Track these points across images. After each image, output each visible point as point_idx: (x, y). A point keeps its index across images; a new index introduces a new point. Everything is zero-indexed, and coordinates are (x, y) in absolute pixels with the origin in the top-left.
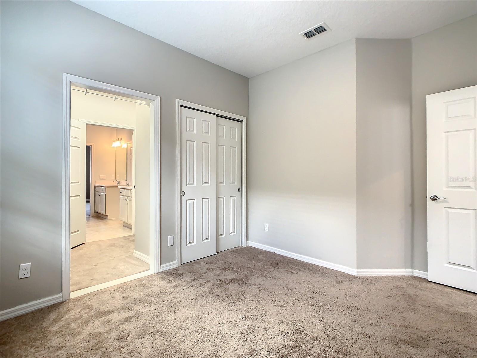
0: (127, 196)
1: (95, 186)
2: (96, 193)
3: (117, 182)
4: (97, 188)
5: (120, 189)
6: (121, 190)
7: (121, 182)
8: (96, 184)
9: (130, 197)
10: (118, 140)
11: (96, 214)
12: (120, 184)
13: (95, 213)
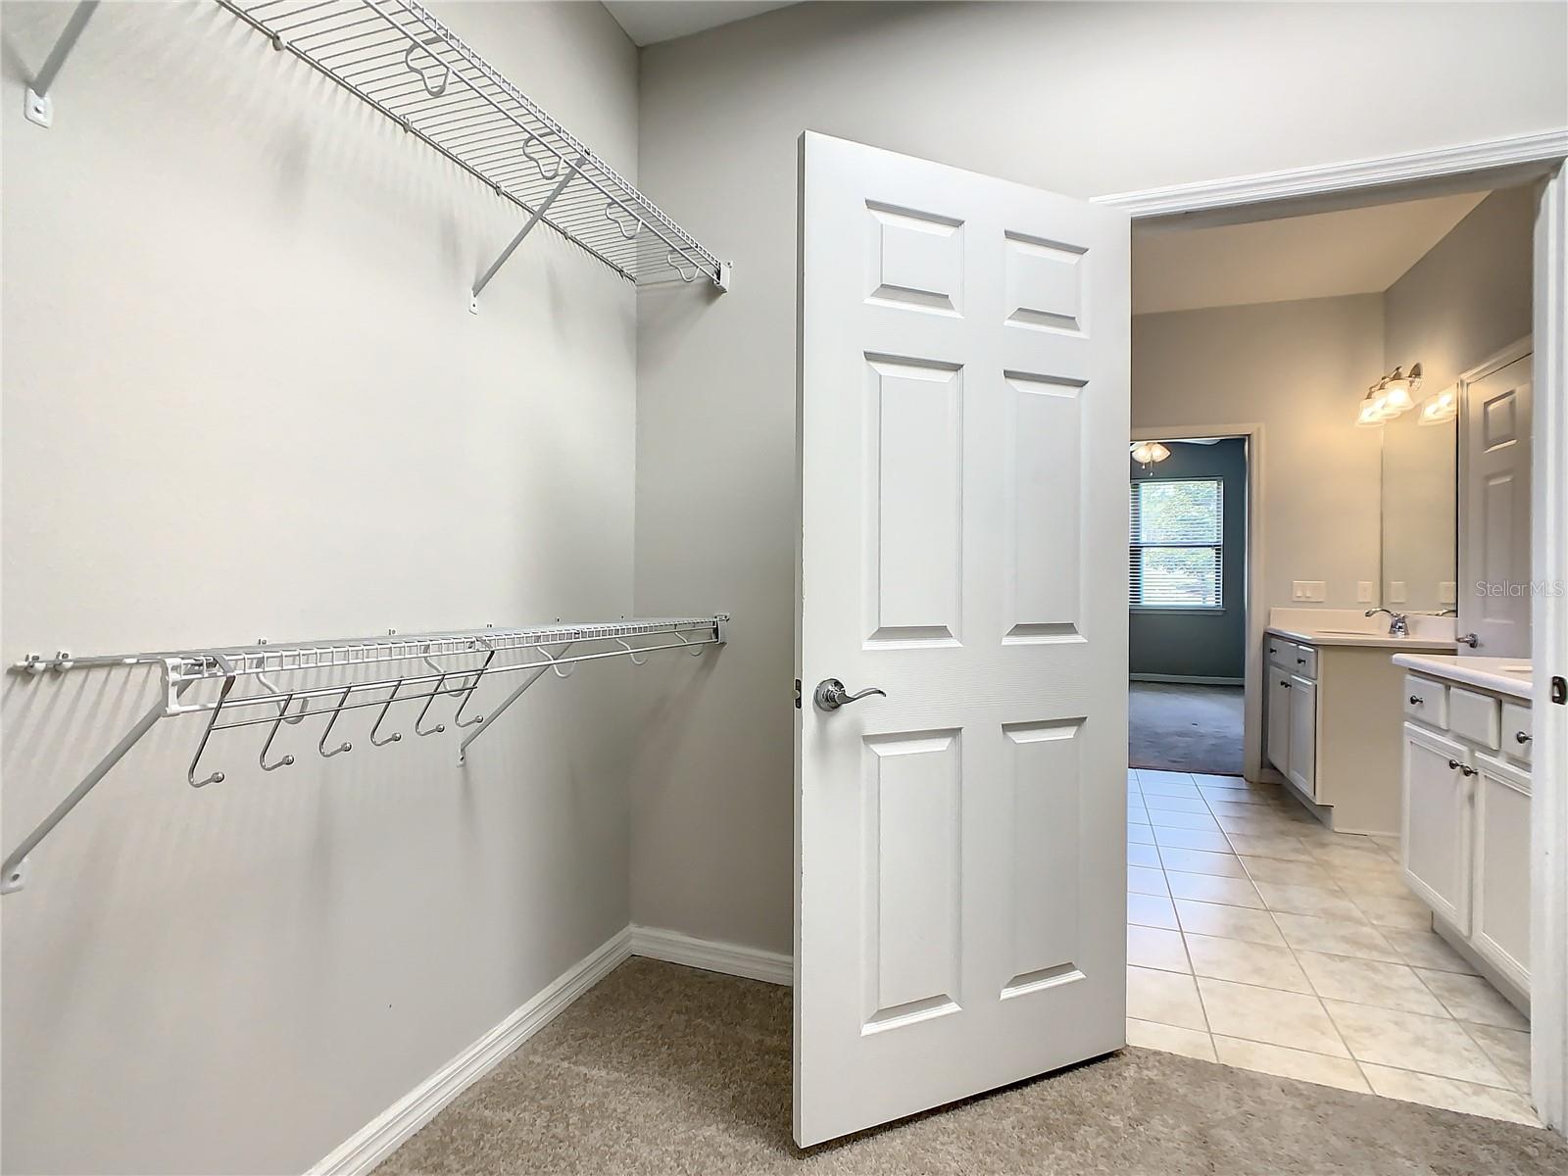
0: (1460, 738)
1: (1268, 636)
2: (1273, 669)
3: (1388, 621)
4: (1275, 643)
5: (1409, 677)
6: (1413, 686)
7: (1416, 623)
8: (1276, 626)
9: (1494, 753)
10: (1397, 377)
11: (1268, 776)
12: (1407, 634)
13: (1265, 770)
